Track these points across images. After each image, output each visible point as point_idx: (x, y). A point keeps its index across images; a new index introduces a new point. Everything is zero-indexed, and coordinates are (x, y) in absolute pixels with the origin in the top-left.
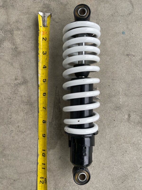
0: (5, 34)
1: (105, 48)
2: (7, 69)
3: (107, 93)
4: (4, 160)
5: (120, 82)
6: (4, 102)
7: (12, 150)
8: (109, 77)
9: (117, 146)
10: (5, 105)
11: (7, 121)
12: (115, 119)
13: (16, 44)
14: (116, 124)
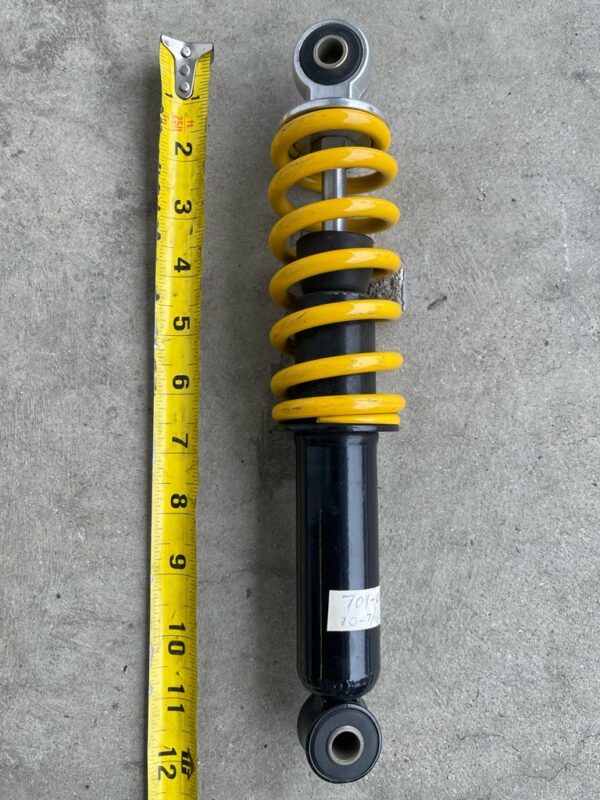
0: (70, 17)
1: (487, 53)
2: (83, 153)
3: (508, 231)
4: (82, 537)
5: (559, 182)
6: (72, 290)
7: (115, 492)
8: (510, 164)
9: (567, 448)
10: (80, 301)
11: (87, 369)
12: (548, 336)
13: (115, 50)
14: (553, 357)
